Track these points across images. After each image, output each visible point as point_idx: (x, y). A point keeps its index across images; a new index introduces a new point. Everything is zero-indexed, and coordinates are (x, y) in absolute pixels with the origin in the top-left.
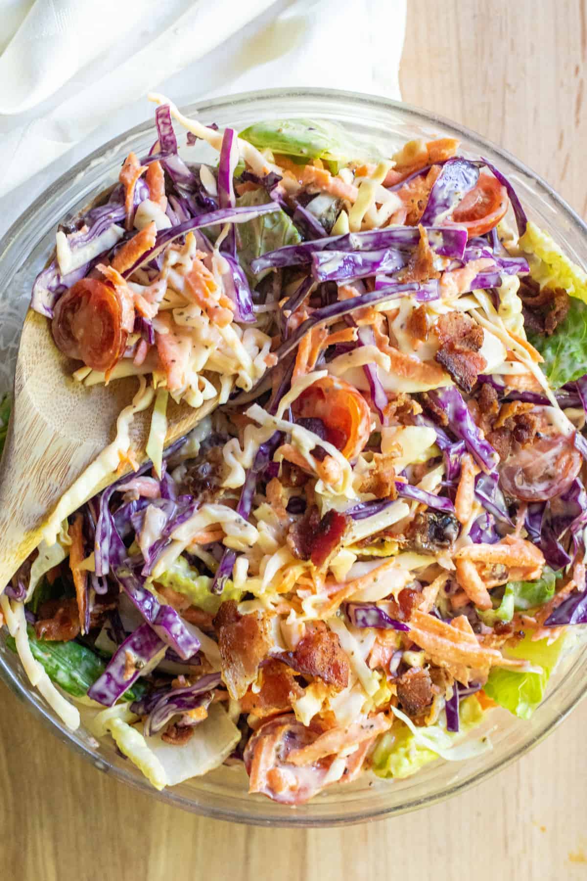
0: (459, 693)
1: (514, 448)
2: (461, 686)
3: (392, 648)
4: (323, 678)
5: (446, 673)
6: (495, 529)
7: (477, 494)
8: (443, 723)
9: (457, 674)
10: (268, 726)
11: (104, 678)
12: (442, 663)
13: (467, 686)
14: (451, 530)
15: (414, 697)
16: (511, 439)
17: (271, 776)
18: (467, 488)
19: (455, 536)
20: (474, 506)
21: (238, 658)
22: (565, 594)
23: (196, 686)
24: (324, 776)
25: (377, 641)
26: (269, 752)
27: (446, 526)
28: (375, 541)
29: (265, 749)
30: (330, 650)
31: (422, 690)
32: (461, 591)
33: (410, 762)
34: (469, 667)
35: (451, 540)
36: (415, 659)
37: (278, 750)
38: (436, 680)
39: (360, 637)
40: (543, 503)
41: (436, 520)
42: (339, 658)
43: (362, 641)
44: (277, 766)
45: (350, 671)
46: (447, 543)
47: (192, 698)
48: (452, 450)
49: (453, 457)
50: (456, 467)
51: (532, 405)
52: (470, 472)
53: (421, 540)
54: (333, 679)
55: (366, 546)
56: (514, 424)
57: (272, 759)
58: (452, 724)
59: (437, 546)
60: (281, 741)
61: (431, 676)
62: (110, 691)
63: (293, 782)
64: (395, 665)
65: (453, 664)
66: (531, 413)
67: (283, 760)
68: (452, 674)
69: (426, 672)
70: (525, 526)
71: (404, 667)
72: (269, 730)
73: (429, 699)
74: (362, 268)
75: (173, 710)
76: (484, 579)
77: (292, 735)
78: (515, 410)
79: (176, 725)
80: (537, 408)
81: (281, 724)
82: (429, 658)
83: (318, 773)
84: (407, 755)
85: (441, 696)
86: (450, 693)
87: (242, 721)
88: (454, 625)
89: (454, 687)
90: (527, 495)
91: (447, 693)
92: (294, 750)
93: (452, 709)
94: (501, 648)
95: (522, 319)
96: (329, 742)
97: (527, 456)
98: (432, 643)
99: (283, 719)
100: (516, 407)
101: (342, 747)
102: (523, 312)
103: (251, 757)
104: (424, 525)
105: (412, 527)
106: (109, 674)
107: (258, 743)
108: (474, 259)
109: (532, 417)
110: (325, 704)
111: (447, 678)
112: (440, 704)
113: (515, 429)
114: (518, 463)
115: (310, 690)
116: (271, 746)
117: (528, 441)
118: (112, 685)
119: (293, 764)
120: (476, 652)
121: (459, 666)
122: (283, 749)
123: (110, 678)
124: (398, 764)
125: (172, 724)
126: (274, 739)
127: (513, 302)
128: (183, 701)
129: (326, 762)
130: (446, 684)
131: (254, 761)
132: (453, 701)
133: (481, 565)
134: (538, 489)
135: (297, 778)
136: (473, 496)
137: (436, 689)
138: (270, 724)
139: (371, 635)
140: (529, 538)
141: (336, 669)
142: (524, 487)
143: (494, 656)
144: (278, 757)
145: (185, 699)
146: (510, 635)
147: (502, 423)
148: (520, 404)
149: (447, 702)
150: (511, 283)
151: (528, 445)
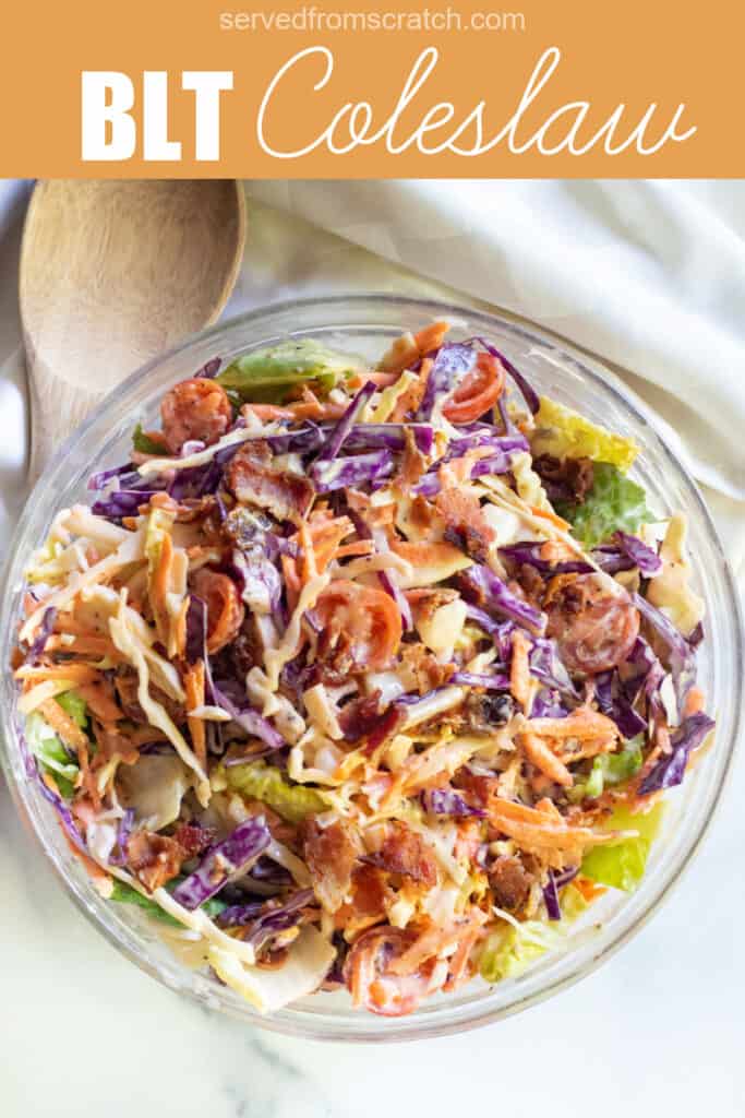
0: (555, 881)
1: (569, 622)
2: (557, 873)
3: (477, 842)
4: (412, 876)
5: (538, 859)
6: (563, 704)
7: (532, 671)
8: (544, 913)
9: (549, 860)
10: (362, 940)
11: (191, 880)
12: (532, 850)
13: (562, 870)
14: (506, 710)
15: (510, 888)
16: (563, 613)
17: (373, 989)
18: (521, 664)
19: (510, 716)
20: (531, 683)
21: (328, 870)
22: (653, 762)
23: (289, 905)
24: (426, 984)
25: (459, 836)
26: (368, 964)
27: (500, 706)
28: (432, 726)
29: (363, 963)
30: (415, 850)
31: (516, 880)
32: (539, 773)
33: (518, 959)
34: (561, 850)
35: (506, 720)
36: (502, 848)
37: (376, 962)
38: (529, 868)
39: (442, 834)
40: (610, 671)
41: (490, 701)
42: (425, 857)
43: (445, 837)
44: (377, 978)
45: (437, 869)
46: (502, 723)
47: (286, 918)
48: (501, 632)
49: (502, 638)
50: (508, 647)
51: (576, 574)
52: (522, 647)
53: (476, 722)
54: (422, 878)
55: (423, 733)
56: (563, 598)
57: (372, 972)
58: (554, 913)
59: (494, 726)
60: (378, 954)
61: (523, 864)
62: (195, 893)
63: (396, 993)
64: (482, 857)
65: (543, 849)
66: (578, 583)
67: (383, 971)
68: (545, 861)
69: (516, 859)
70: (596, 699)
71: (492, 858)
72: (364, 944)
73: (525, 890)
74: (361, 473)
75: (269, 933)
76: (557, 754)
77: (388, 947)
78: (560, 582)
79: (269, 951)
80: (583, 577)
81: (377, 936)
82: (518, 846)
83: (420, 981)
84: (513, 952)
85: (537, 884)
86: (546, 880)
87: (337, 939)
88: (538, 809)
89: (549, 873)
90: (592, 665)
91: (543, 880)
92: (393, 960)
93: (551, 896)
94: (589, 827)
95: (544, 493)
96: (427, 944)
97: (583, 627)
98: (519, 829)
99: (377, 931)
100: (559, 581)
101: (440, 947)
102: (542, 486)
103: (350, 973)
104: (477, 705)
105: (464, 708)
106: (197, 877)
107: (355, 959)
108: (473, 446)
109: (579, 587)
110: (417, 907)
111: (540, 865)
112: (537, 894)
113: (565, 602)
114: (575, 636)
115: (401, 892)
116: (369, 960)
117: (580, 611)
118: (198, 889)
119: (394, 974)
120: (564, 832)
121: (550, 851)
122: (382, 960)
123: (197, 880)
124: (505, 963)
125: (266, 949)
126: (371, 952)
127: (530, 479)
128: (278, 922)
129: (427, 968)
130: (540, 870)
131: (354, 977)
132: (550, 888)
133: (551, 741)
134: (603, 658)
135: (399, 988)
136: (528, 673)
137: (530, 877)
138: (366, 936)
139: (452, 831)
140: (600, 710)
141: (424, 866)
142: (588, 658)
143: (583, 834)
144: (378, 970)
145: (279, 919)
146: (597, 811)
147: (550, 599)
148: (563, 576)
149: (544, 890)
150: (523, 461)
151: (581, 615)
